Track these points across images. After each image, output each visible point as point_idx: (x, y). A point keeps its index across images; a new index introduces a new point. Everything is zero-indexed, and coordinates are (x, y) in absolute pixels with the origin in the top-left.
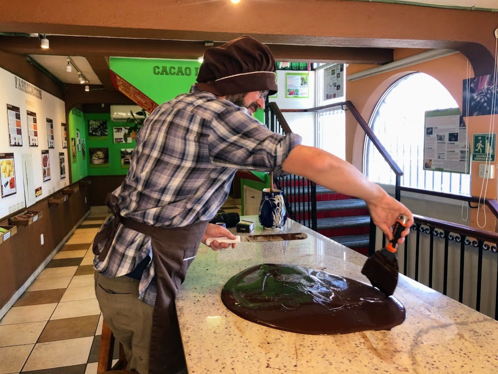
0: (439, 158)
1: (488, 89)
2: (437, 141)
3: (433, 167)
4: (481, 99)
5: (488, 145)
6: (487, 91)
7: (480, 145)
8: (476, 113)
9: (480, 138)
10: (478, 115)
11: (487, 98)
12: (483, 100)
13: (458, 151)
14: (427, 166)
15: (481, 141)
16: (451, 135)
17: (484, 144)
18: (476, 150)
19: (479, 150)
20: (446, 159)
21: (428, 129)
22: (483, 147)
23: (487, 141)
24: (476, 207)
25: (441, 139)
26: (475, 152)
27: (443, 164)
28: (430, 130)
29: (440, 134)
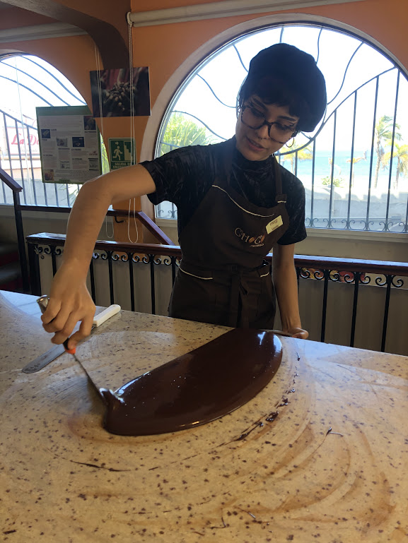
0: (63, 167)
1: (122, 86)
2: (57, 147)
3: (56, 179)
4: (114, 98)
5: (126, 150)
6: (121, 89)
7: (117, 151)
8: (110, 114)
9: (117, 143)
10: (112, 116)
11: (122, 97)
12: (116, 99)
13: (86, 158)
14: (47, 178)
15: (118, 147)
16: (74, 139)
17: (122, 150)
18: (114, 157)
19: (118, 157)
20: (71, 169)
21: (43, 131)
22: (121, 153)
23: (125, 147)
24: (122, 222)
25: (62, 144)
26: (113, 159)
27: (68, 174)
28: (46, 133)
29: (60, 138)
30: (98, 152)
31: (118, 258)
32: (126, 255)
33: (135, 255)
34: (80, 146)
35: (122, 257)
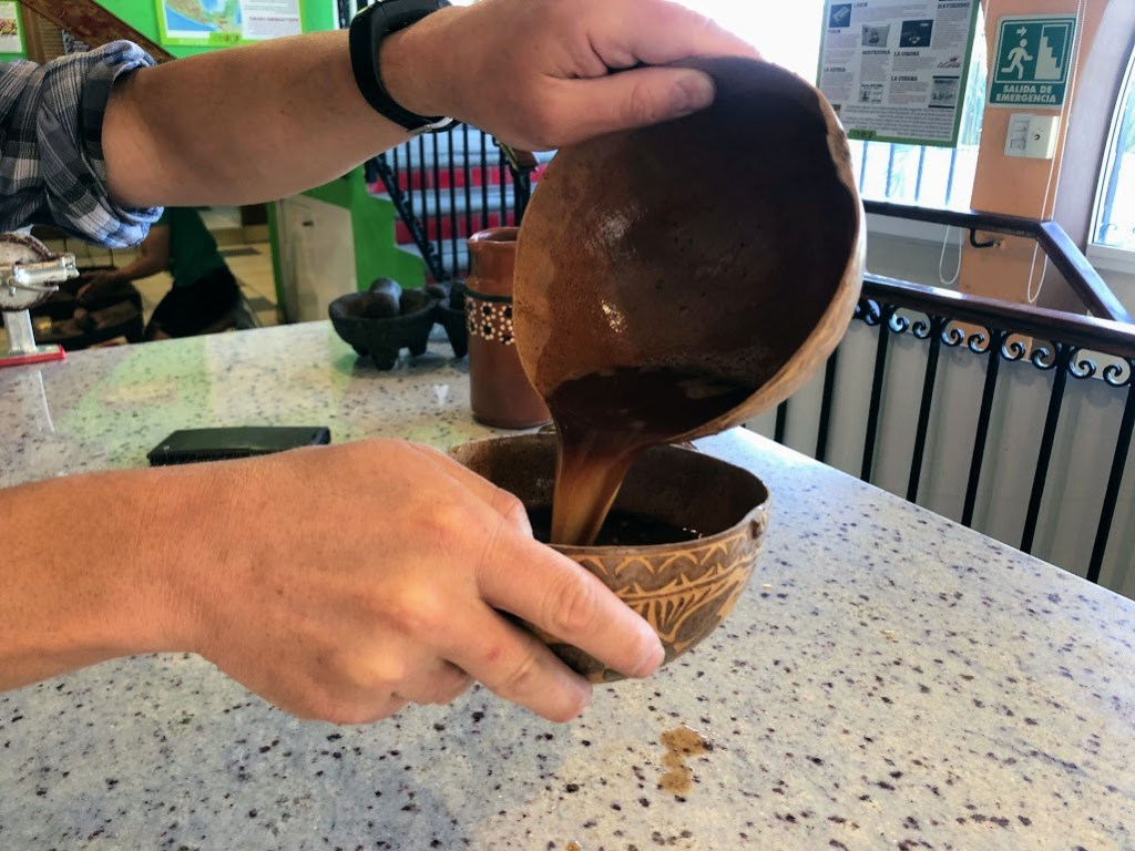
0: (865, 98)
2: (860, 48)
5: (1045, 51)
7: (1019, 54)
9: (1023, 31)
13: (925, 76)
15: (1024, 43)
16: (908, 26)
17: (1033, 49)
18: (1004, 70)
19: (1016, 68)
20: (885, 103)
21: (836, 9)
22: (1030, 58)
23: (1044, 41)
24: (989, 244)
25: (874, 41)
26: (1001, 76)
27: (875, 116)
28: (842, 13)
29: (873, 24)
30: (961, 60)
31: (960, 340)
32: (985, 335)
33: (1013, 338)
34: (918, 45)
35: (971, 339)
